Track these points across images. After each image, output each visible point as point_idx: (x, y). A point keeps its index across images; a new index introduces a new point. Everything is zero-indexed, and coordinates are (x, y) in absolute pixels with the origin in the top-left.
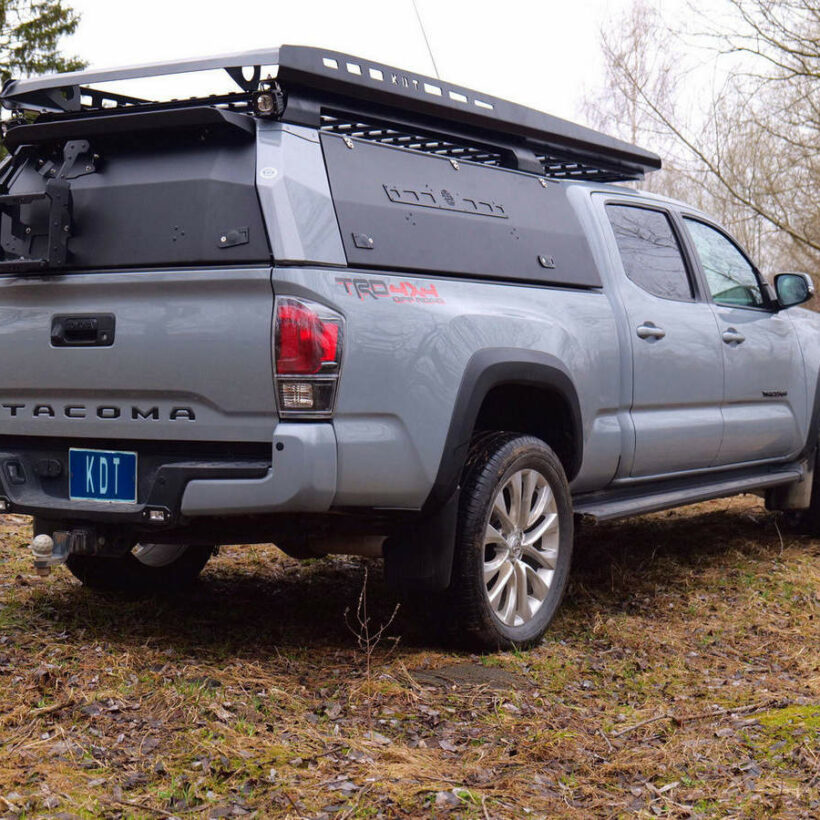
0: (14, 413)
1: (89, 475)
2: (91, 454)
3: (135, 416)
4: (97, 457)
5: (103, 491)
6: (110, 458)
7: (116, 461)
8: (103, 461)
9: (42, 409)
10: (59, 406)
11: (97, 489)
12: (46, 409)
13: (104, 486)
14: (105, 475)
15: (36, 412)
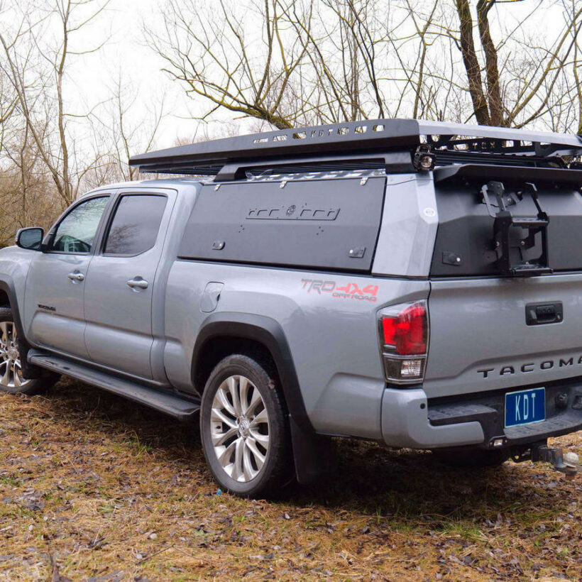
0: (485, 376)
1: (517, 409)
2: (518, 394)
3: (561, 365)
4: (522, 395)
5: (526, 417)
6: (529, 394)
7: (533, 395)
8: (526, 397)
9: (506, 370)
10: (517, 366)
11: (522, 417)
12: (509, 369)
13: (526, 414)
14: (526, 407)
15: (502, 373)
